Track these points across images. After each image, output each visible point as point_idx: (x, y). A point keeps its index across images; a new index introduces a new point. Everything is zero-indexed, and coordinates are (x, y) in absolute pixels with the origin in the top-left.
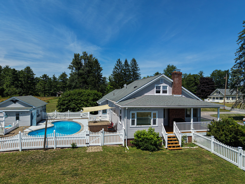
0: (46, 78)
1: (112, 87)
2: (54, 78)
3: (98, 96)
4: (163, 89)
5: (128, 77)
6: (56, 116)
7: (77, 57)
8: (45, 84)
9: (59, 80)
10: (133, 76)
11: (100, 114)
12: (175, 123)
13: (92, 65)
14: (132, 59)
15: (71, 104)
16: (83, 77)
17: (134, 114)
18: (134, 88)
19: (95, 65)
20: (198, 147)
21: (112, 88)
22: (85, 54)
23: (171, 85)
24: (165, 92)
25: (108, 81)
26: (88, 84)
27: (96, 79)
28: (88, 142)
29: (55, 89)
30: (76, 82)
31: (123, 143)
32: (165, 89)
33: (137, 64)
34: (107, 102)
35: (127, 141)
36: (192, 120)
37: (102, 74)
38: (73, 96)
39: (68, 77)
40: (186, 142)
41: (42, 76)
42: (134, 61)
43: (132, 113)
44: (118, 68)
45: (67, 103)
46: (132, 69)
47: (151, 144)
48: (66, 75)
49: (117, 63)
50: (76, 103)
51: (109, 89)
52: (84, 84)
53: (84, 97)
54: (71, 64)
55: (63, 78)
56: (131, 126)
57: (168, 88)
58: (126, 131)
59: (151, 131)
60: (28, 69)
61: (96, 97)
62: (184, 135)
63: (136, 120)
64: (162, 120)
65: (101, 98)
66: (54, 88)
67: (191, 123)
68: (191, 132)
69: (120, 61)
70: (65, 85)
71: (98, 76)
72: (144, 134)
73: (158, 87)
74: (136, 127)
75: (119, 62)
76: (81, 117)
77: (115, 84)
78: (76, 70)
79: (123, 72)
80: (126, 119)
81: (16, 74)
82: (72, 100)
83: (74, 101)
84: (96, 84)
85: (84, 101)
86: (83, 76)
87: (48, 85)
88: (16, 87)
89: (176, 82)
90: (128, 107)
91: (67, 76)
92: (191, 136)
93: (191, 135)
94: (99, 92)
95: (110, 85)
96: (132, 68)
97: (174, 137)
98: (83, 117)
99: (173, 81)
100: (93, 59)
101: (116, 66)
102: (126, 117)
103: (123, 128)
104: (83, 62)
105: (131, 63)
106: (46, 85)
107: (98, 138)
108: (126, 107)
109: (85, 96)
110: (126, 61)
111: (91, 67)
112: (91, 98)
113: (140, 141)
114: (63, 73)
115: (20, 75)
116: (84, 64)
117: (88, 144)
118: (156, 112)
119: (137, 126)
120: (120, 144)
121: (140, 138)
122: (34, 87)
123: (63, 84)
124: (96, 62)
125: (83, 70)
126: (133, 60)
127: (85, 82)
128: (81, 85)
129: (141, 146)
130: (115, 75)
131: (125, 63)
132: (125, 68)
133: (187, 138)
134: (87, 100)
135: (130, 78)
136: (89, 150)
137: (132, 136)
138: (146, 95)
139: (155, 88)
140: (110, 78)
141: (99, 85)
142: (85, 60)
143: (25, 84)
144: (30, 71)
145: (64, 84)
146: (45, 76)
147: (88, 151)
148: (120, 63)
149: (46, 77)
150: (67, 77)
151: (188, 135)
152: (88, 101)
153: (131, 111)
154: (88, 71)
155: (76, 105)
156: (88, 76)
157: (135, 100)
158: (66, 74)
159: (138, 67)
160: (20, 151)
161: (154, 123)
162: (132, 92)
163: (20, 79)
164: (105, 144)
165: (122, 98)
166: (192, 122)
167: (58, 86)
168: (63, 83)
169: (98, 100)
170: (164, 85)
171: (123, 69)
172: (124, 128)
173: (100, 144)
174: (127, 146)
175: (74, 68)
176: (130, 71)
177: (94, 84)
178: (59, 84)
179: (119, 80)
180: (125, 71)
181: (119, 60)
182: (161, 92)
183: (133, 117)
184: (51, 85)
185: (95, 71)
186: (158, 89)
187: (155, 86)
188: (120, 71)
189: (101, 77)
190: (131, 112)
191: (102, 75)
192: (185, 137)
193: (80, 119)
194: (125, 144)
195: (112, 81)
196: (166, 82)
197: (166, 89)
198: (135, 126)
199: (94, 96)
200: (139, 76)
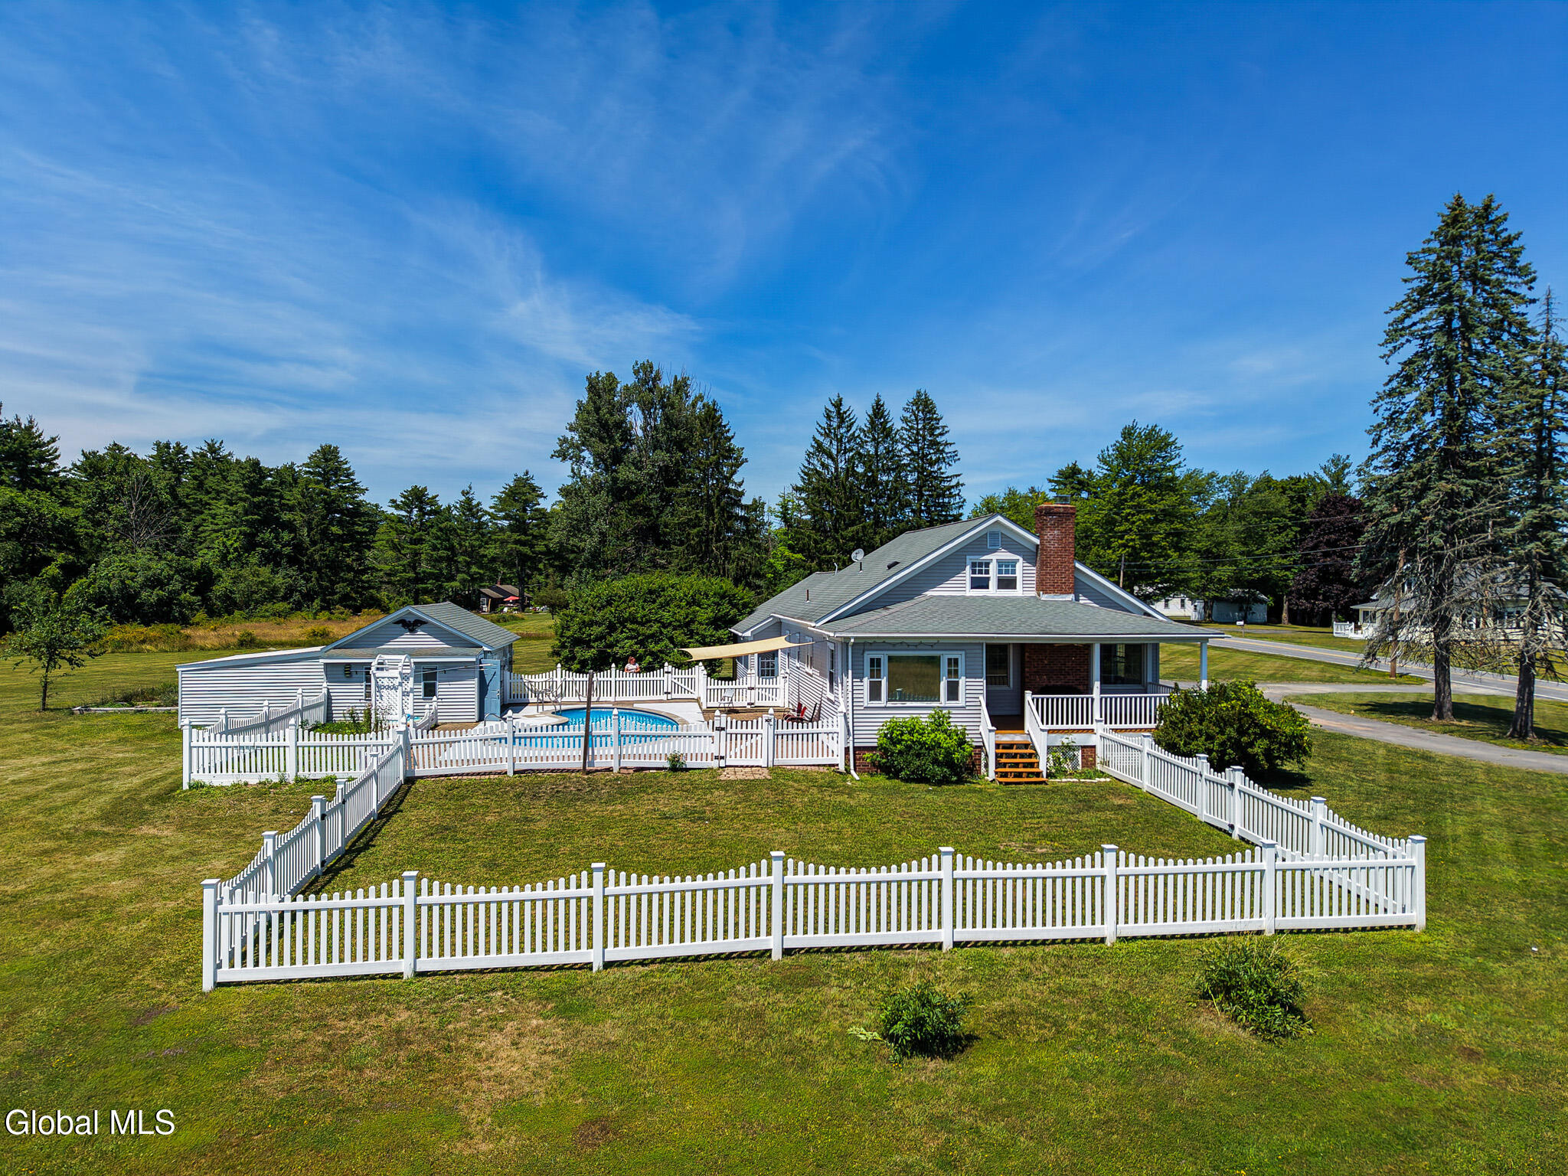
0: (421, 509)
1: (799, 556)
2: (469, 507)
3: (734, 606)
4: (1000, 572)
5: (890, 498)
6: (559, 691)
7: (606, 397)
8: (420, 541)
9: (493, 517)
10: (921, 495)
11: (751, 677)
12: (1029, 696)
13: (689, 440)
14: (911, 396)
15: (618, 641)
16: (637, 504)
17: (879, 660)
18: (890, 567)
19: (703, 436)
20: (1108, 780)
21: (799, 565)
22: (647, 375)
23: (1033, 555)
24: (1007, 583)
25: (777, 524)
26: (666, 545)
27: (711, 513)
28: (722, 754)
29: (474, 569)
30: (603, 534)
31: (840, 760)
32: (1007, 572)
33: (941, 423)
34: (777, 628)
35: (855, 754)
36: (1097, 685)
37: (740, 485)
38: (624, 606)
39: (545, 505)
40: (1075, 768)
41: (400, 500)
42: (923, 405)
43: (872, 660)
44: (834, 452)
45: (600, 638)
46: (913, 452)
47: (935, 762)
48: (534, 489)
49: (824, 423)
50: (639, 635)
51: (780, 568)
52: (645, 542)
53: (672, 608)
54: (571, 430)
55: (518, 505)
56: (866, 702)
57: (1019, 567)
58: (850, 720)
59: (939, 722)
60: (328, 462)
61: (726, 607)
62: (1064, 739)
63: (884, 682)
64: (981, 683)
65: (750, 613)
66: (468, 565)
67: (1093, 700)
68: (1093, 730)
69: (843, 409)
70: (532, 546)
71: (719, 499)
72: (913, 730)
73: (980, 565)
74: (885, 708)
75: (838, 413)
76: (664, 697)
77: (816, 542)
78: (597, 465)
79: (860, 470)
80: (850, 679)
81: (268, 492)
82: (623, 623)
83: (629, 626)
84: (708, 542)
85: (675, 629)
86: (639, 499)
87: (435, 548)
88: (266, 560)
89: (1053, 546)
90: (855, 638)
91: (541, 496)
92: (1094, 747)
93: (1093, 740)
94: (741, 587)
95: (791, 548)
96: (915, 449)
97: (1026, 746)
98: (675, 696)
99: (1038, 541)
100: (694, 405)
101: (821, 439)
102: (850, 672)
103: (839, 709)
104: (636, 418)
105: (905, 420)
106: (425, 547)
107: (754, 741)
108: (849, 638)
109: (679, 606)
110: (878, 411)
111: (683, 451)
112: (704, 614)
113: (900, 752)
114: (518, 480)
115: (287, 495)
116: (644, 430)
117: (722, 758)
118: (960, 656)
119: (890, 704)
120: (830, 765)
121: (900, 742)
122: (360, 559)
123: (516, 542)
124: (712, 418)
125: (638, 465)
126: (915, 403)
127: (651, 534)
128: (629, 546)
129: (902, 769)
130: (817, 491)
131: (872, 423)
132: (872, 451)
133: (1079, 754)
134: (687, 625)
135: (902, 507)
136: (728, 775)
137: (870, 735)
138: (932, 597)
139: (968, 568)
140: (784, 507)
141: (726, 548)
142: (646, 407)
143: (314, 543)
144: (338, 469)
145: (523, 543)
146: (417, 497)
147: (722, 778)
148: (842, 420)
149: (422, 502)
150: (541, 500)
151: (1079, 739)
152: (693, 627)
153: (866, 653)
154: (664, 470)
155: (642, 643)
156: (667, 499)
157: (885, 613)
158: (536, 483)
159: (946, 444)
160: (510, 773)
161: (953, 694)
162: (877, 586)
163: (286, 516)
164: (779, 761)
165: (837, 610)
166: (1096, 693)
167: (492, 551)
168: (516, 536)
169: (734, 621)
170: (1005, 555)
171: (859, 454)
172: (842, 708)
173: (762, 762)
174: (853, 772)
175: (586, 454)
176: (899, 468)
177: (699, 543)
178: (496, 541)
179: (837, 520)
180: (869, 469)
181: (838, 405)
182: (993, 583)
183: (875, 671)
184: (452, 548)
185: (704, 471)
186: (980, 572)
187: (968, 562)
188: (842, 465)
189: (737, 504)
190: (868, 656)
191: (742, 494)
192: (1069, 747)
193: (661, 701)
194: (847, 764)
195: (800, 521)
196: (1012, 545)
197: (1014, 572)
198: (883, 702)
199: (717, 604)
200: (955, 491)
